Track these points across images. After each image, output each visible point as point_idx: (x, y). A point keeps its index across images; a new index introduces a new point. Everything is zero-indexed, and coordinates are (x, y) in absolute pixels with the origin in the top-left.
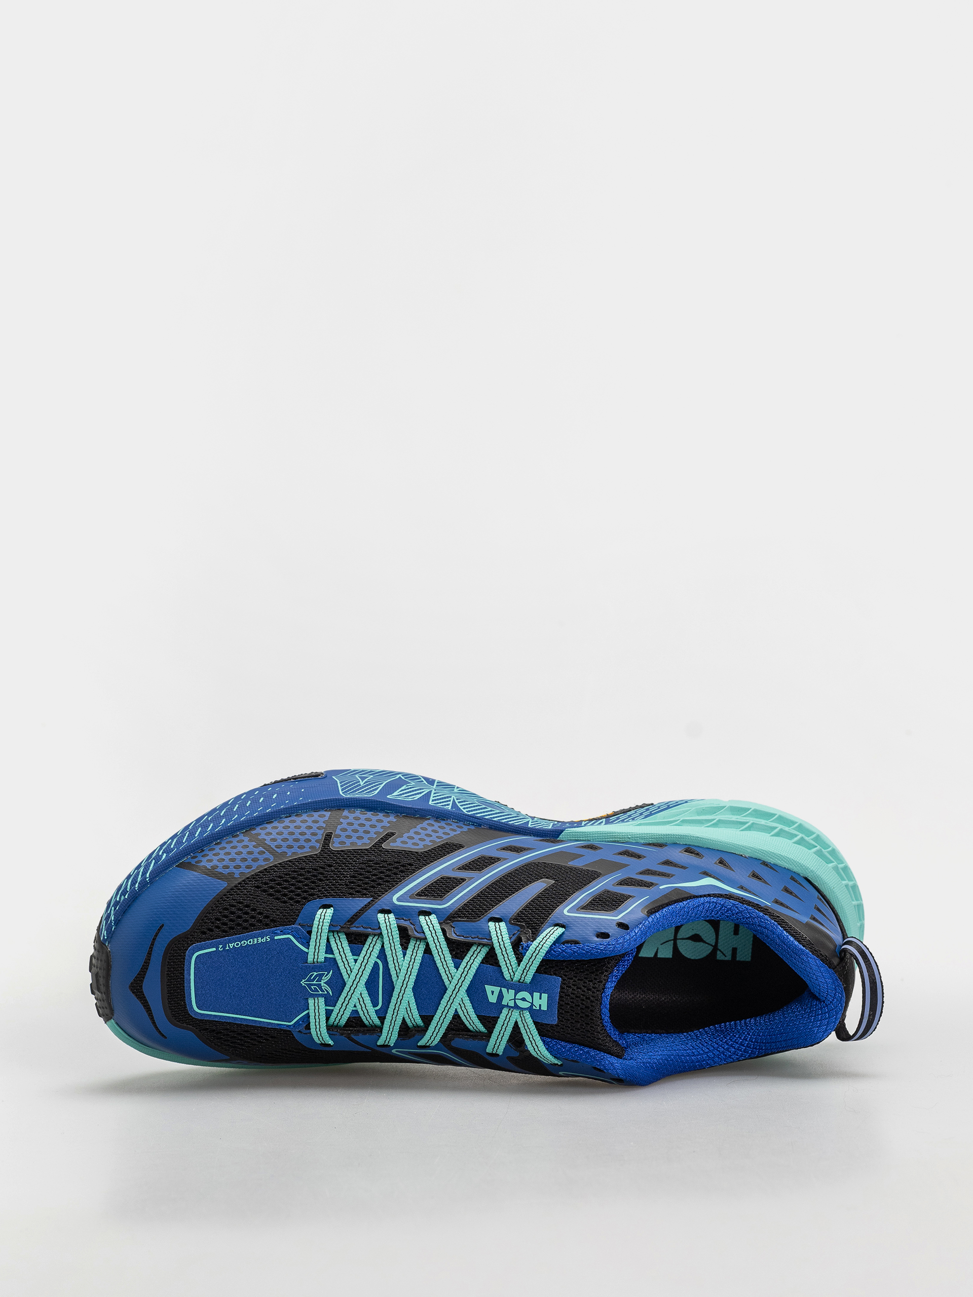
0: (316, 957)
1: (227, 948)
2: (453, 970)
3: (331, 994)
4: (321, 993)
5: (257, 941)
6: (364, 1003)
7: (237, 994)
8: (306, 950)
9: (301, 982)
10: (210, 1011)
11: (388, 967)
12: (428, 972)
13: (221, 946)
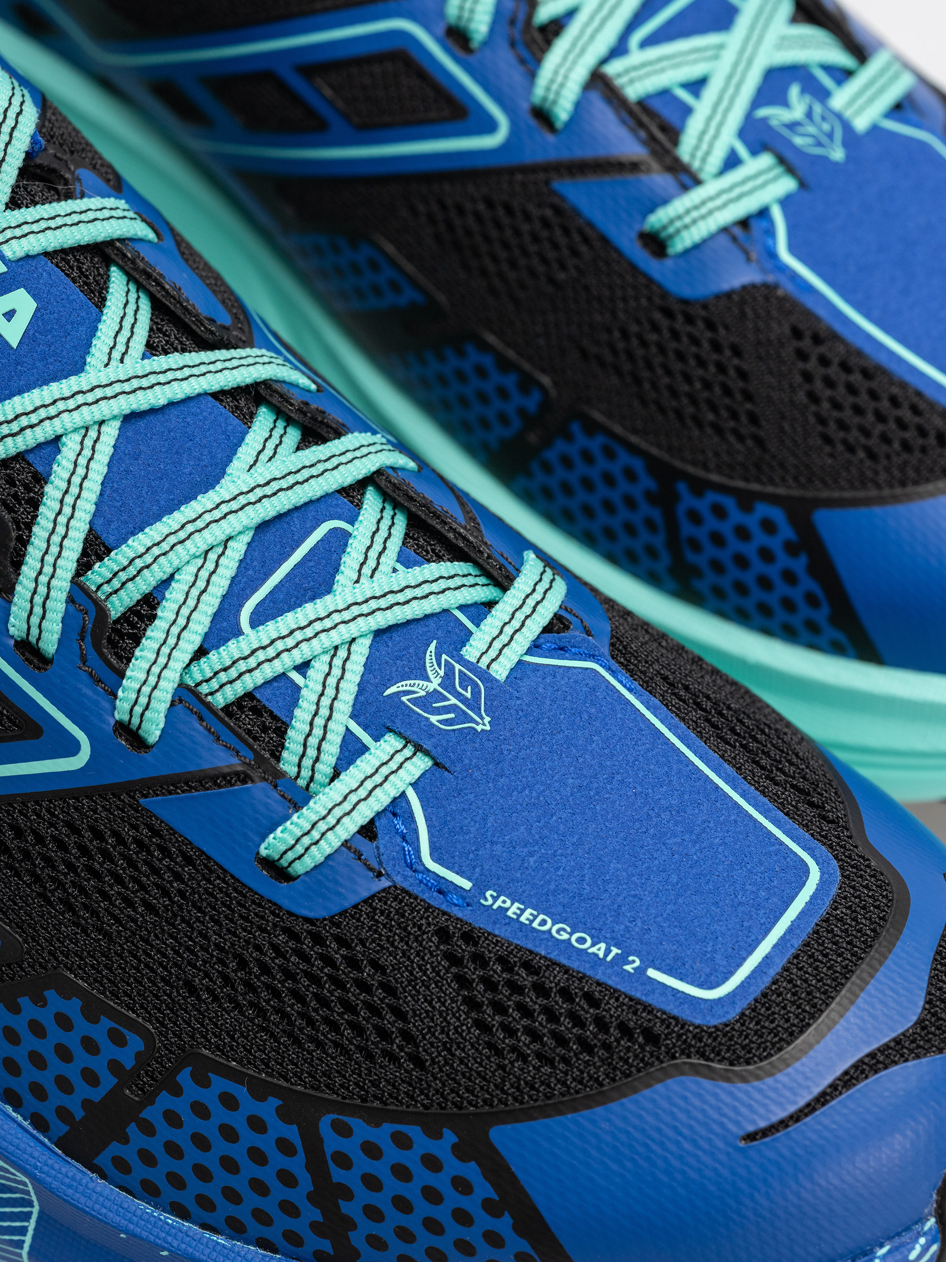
0: (399, 758)
1: (615, 951)
2: (70, 446)
3: (432, 647)
4: (458, 667)
5: (523, 911)
6: (366, 558)
7: (679, 829)
8: (412, 795)
9: (488, 728)
10: (782, 843)
11: (230, 586)
12: (138, 497)
13: (628, 968)
